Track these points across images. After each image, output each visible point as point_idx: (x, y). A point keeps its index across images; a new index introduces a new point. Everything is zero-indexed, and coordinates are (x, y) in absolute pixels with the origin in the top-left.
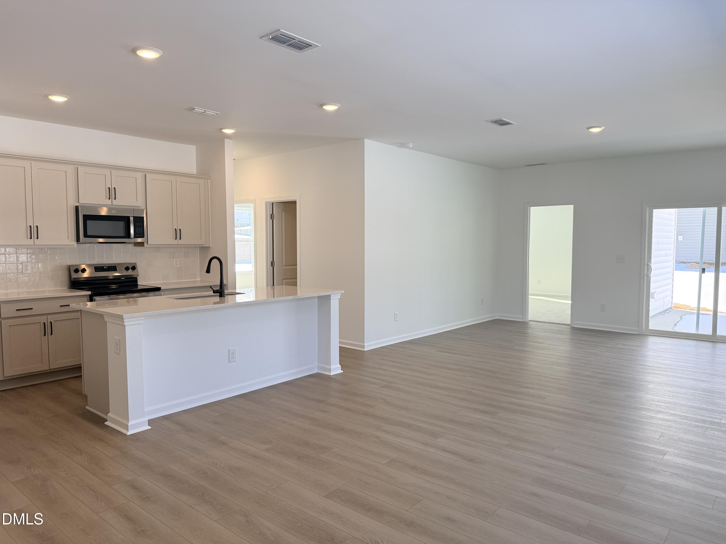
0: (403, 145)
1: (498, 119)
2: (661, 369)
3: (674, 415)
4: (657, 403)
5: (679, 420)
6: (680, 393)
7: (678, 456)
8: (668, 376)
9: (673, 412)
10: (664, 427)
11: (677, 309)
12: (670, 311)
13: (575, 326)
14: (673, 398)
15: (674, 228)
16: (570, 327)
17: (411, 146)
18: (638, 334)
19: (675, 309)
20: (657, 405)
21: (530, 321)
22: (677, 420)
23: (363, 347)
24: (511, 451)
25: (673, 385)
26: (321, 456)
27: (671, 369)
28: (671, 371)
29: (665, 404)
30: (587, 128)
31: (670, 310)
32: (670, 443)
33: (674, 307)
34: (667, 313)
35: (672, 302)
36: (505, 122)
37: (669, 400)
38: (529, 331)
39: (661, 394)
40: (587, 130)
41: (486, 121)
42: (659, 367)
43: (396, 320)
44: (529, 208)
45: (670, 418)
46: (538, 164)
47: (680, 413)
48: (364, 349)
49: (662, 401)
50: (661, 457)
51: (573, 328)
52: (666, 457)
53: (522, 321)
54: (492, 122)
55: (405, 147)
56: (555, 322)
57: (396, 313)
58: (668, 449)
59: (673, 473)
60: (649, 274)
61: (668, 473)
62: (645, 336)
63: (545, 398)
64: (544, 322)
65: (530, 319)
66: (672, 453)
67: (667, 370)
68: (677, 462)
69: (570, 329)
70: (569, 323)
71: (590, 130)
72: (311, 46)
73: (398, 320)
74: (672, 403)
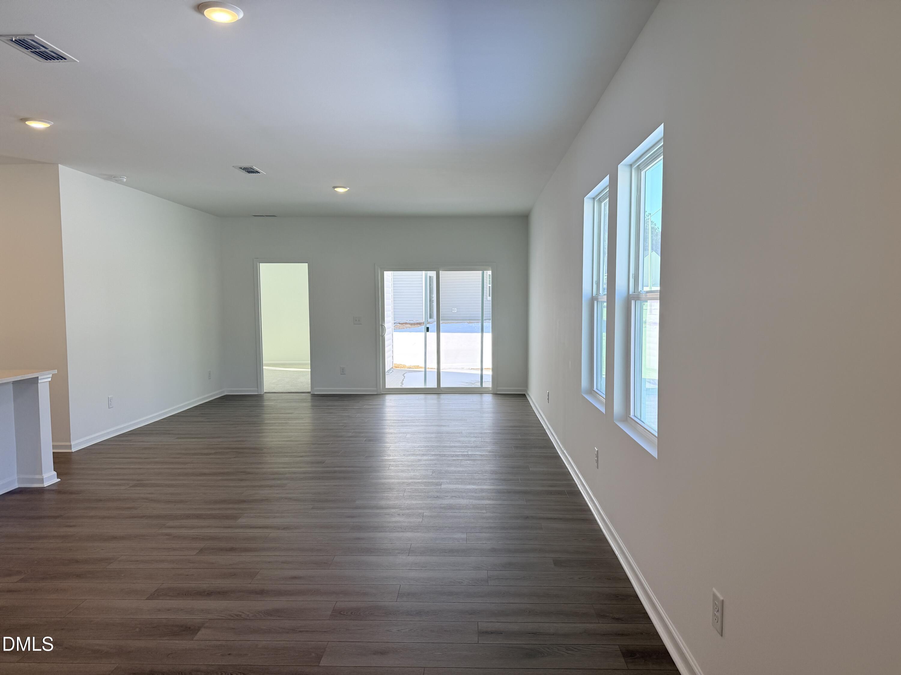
0: (110, 178)
1: (247, 167)
2: (409, 421)
3: (435, 455)
4: (418, 449)
5: (440, 458)
6: (432, 438)
7: (450, 484)
8: (417, 426)
9: (433, 453)
10: (432, 465)
11: (397, 368)
12: (393, 371)
13: (316, 393)
14: (428, 442)
15: (391, 289)
16: (310, 395)
17: (125, 181)
18: (377, 394)
19: (395, 369)
20: (419, 450)
21: (265, 393)
22: (438, 458)
23: (70, 447)
24: (319, 512)
25: (424, 432)
26: (108, 567)
27: (417, 420)
28: (418, 422)
29: (425, 448)
30: (333, 187)
31: (392, 369)
32: (441, 476)
33: (394, 367)
34: (390, 373)
35: (393, 362)
36: (254, 170)
37: (426, 444)
38: (265, 403)
39: (418, 441)
40: (333, 189)
41: (233, 166)
42: (407, 420)
43: (110, 407)
44: (258, 264)
45: (432, 458)
46: (266, 216)
47: (438, 453)
48: (71, 449)
49: (422, 446)
50: (440, 487)
51: (314, 396)
52: (443, 486)
53: (256, 393)
54: (241, 168)
55: (116, 180)
56: (293, 391)
57: (109, 397)
58: (441, 481)
59: (453, 496)
60: (384, 334)
61: (448, 497)
62: (383, 395)
63: (324, 463)
64: (282, 393)
65: (265, 391)
66: (446, 482)
67: (414, 421)
68: (451, 488)
69: (310, 397)
70: (309, 390)
71: (335, 189)
72: (65, 59)
73: (113, 407)
74: (430, 447)
